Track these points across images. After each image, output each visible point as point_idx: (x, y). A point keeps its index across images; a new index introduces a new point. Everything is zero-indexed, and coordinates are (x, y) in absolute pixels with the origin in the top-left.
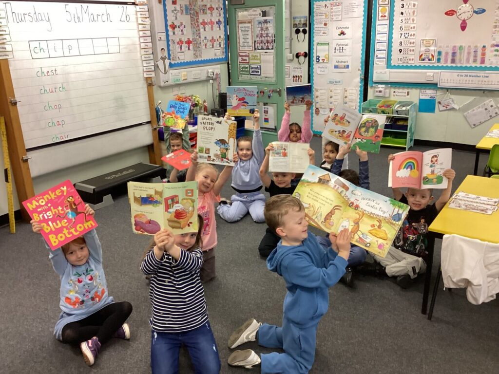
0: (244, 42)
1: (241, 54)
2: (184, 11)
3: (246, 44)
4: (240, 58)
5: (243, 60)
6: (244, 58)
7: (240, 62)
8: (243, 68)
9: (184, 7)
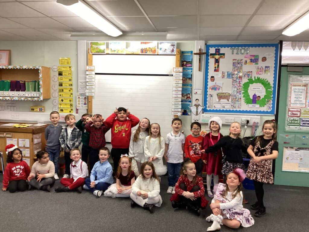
0: (296, 101)
1: (291, 110)
2: (226, 77)
3: (298, 102)
4: (290, 113)
5: (293, 114)
6: (295, 113)
7: (288, 116)
8: (291, 120)
9: (226, 74)
